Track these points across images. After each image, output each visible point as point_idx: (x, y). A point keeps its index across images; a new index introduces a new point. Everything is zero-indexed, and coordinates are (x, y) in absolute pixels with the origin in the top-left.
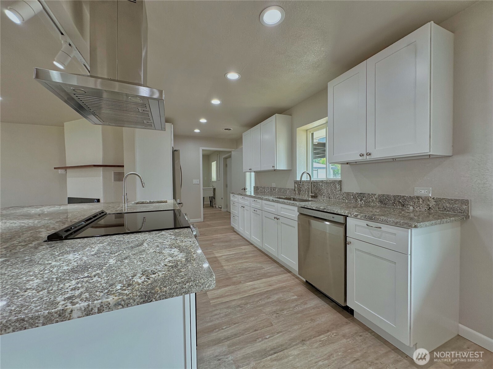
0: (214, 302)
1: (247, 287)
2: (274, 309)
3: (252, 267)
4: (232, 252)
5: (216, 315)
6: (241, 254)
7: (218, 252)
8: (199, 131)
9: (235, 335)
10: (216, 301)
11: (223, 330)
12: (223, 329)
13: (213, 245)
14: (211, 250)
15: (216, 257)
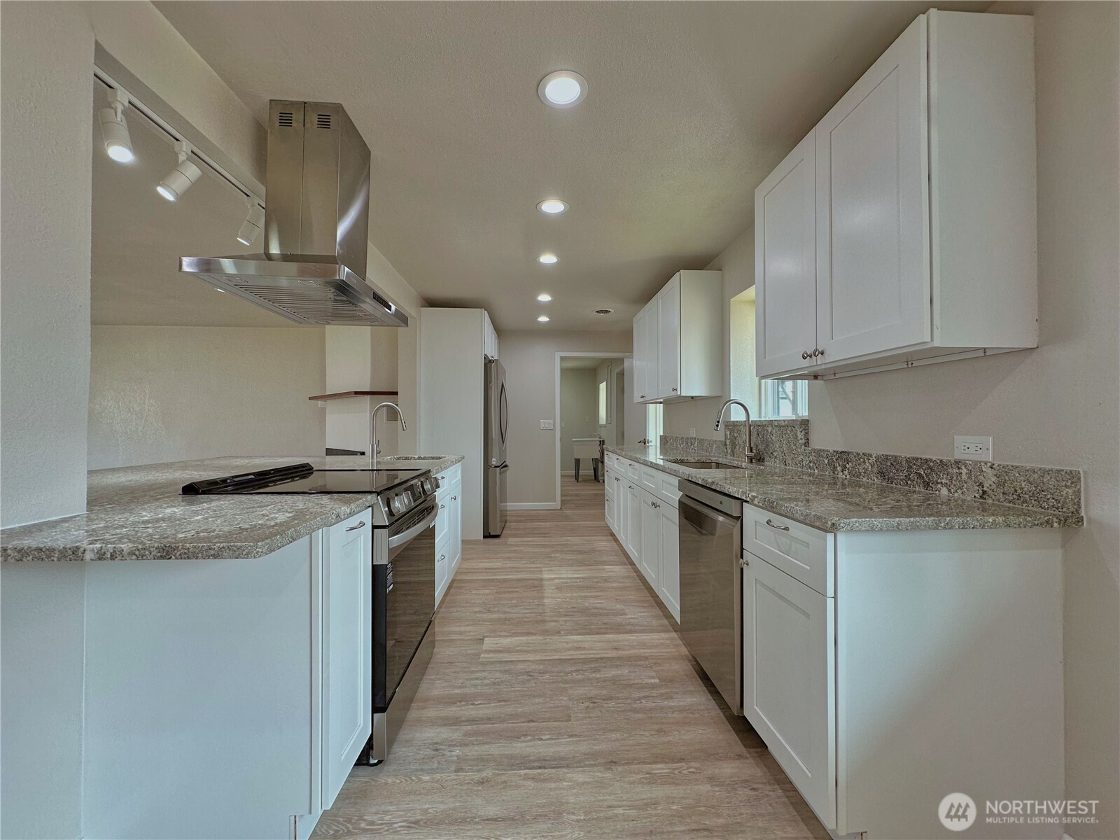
0: (487, 658)
1: (567, 643)
2: (594, 692)
3: (602, 609)
4: (579, 574)
5: (477, 679)
6: (595, 580)
7: (551, 570)
8: (548, 319)
9: (489, 719)
10: (491, 655)
11: (472, 706)
12: (474, 704)
13: (551, 557)
14: (539, 566)
15: (541, 580)
